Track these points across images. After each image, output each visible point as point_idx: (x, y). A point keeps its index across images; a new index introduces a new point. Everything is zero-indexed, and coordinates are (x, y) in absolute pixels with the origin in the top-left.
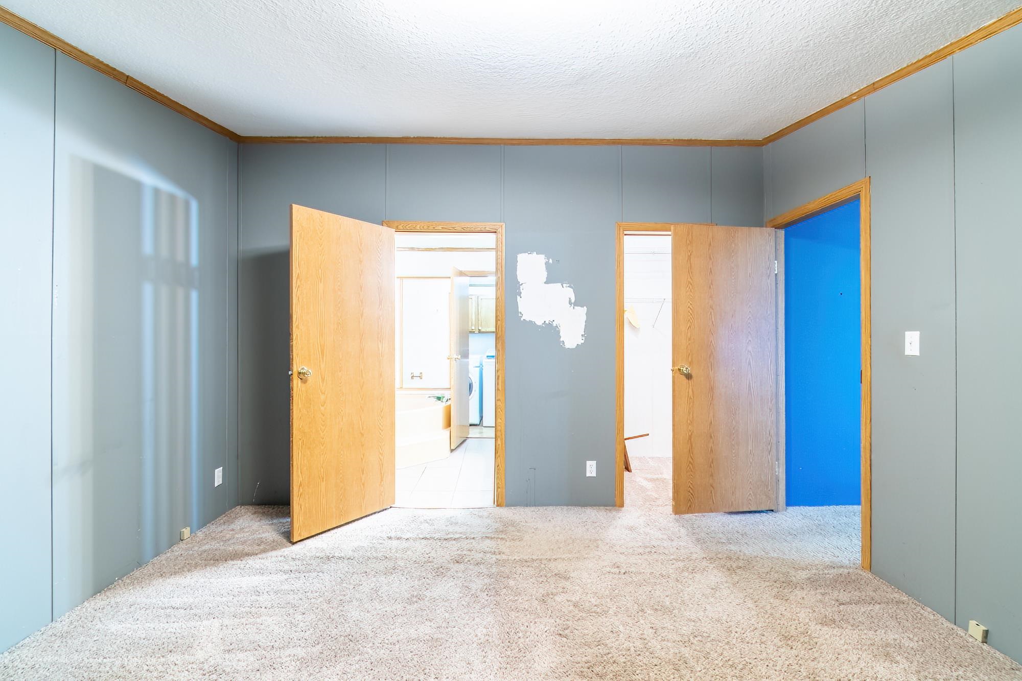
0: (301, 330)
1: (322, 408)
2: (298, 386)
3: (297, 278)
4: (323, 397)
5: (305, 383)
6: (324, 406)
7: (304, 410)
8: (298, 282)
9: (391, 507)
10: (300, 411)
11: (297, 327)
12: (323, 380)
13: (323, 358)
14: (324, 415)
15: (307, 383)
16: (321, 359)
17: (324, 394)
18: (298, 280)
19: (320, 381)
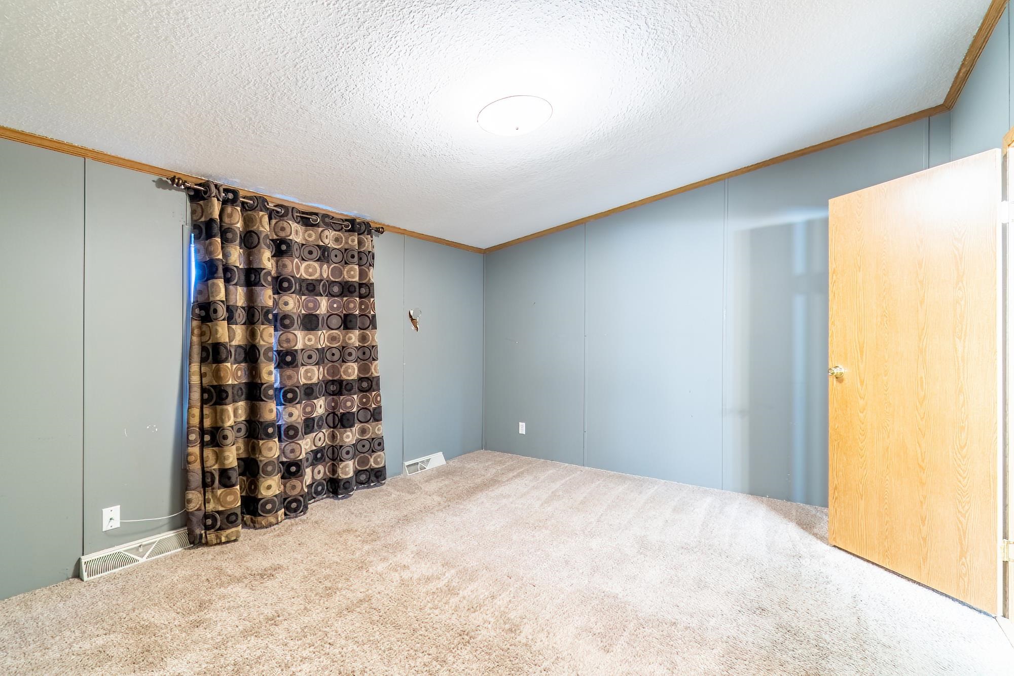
0: (837, 327)
1: (861, 415)
2: (833, 385)
3: (833, 273)
4: (861, 402)
5: (841, 383)
6: (863, 412)
7: (840, 411)
8: (834, 277)
9: (995, 618)
10: (836, 411)
11: (833, 323)
12: (862, 383)
13: (862, 357)
14: (863, 424)
15: (843, 383)
16: (859, 358)
17: (864, 399)
18: (834, 275)
19: (859, 384)
